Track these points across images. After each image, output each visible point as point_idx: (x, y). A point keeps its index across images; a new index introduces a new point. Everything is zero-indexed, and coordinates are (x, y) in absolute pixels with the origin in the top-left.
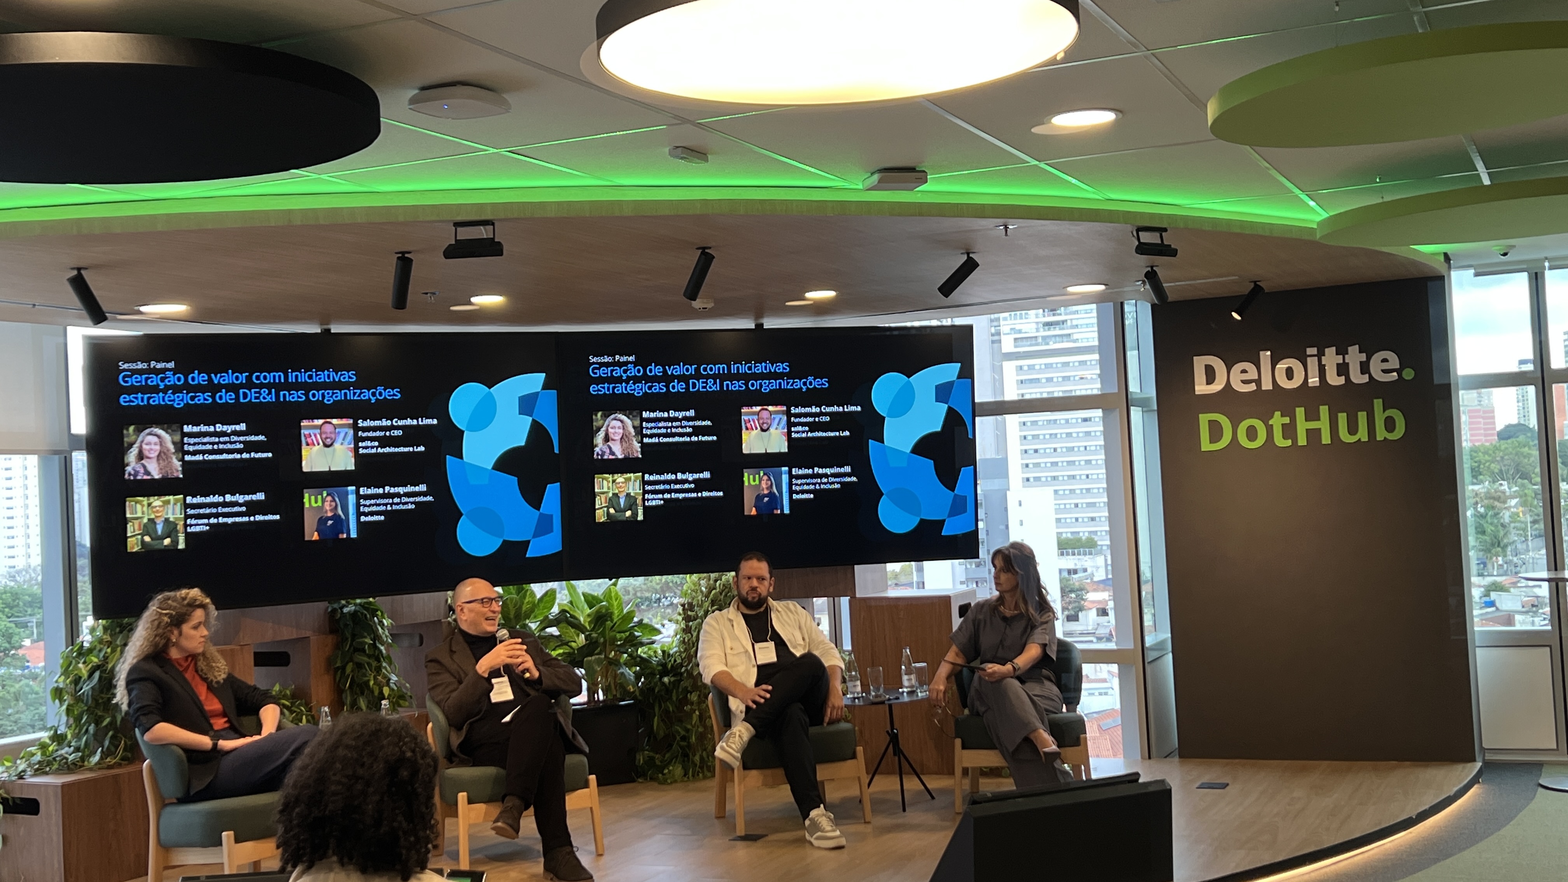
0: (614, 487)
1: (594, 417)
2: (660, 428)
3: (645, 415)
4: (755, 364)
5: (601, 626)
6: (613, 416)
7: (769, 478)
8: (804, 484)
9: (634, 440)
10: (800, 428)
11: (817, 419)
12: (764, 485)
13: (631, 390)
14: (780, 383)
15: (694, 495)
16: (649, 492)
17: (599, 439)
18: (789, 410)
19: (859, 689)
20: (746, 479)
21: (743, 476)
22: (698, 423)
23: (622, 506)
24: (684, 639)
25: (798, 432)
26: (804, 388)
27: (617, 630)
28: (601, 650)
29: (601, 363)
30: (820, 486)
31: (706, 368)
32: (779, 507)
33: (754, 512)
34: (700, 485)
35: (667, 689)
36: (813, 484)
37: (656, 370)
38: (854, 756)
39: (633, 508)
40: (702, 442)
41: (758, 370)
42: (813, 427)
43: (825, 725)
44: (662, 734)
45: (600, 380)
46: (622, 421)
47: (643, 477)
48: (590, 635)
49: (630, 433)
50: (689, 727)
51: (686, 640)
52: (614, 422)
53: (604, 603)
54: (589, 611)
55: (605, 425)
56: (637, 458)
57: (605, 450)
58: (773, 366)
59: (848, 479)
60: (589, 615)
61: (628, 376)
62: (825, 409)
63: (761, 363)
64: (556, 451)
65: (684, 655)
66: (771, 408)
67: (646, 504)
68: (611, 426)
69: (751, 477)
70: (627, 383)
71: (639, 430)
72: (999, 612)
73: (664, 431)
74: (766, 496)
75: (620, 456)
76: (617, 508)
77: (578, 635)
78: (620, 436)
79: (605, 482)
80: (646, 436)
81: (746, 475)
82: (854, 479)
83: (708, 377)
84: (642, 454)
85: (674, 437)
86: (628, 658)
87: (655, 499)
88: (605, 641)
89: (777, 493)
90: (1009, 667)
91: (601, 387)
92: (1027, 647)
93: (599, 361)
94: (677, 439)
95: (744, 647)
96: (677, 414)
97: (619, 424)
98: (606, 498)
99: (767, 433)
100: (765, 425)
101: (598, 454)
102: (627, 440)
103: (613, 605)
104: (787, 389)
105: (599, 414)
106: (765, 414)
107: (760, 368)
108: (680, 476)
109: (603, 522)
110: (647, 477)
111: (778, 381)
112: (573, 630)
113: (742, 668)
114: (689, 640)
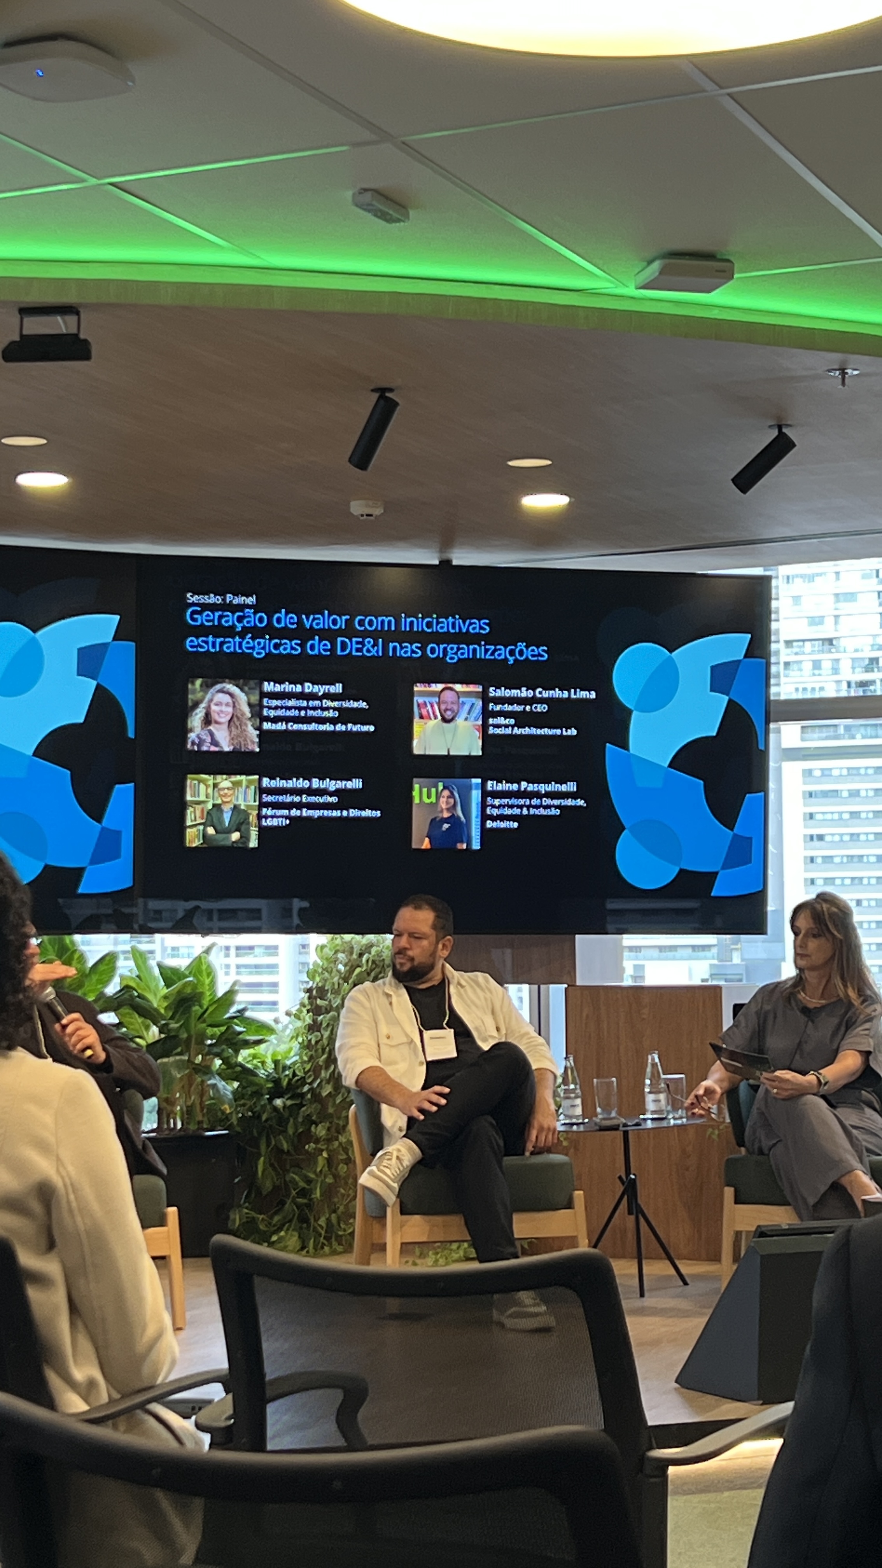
0: (216, 794)
1: (190, 686)
2: (289, 708)
3: (268, 687)
4: (437, 618)
5: (183, 1013)
6: (218, 687)
7: (452, 793)
8: (504, 806)
9: (249, 724)
10: (501, 720)
11: (528, 708)
12: (443, 804)
13: (248, 648)
14: (475, 650)
15: (336, 813)
16: (268, 805)
17: (196, 720)
18: (485, 692)
19: (579, 1111)
20: (416, 793)
21: (411, 789)
22: (347, 704)
23: (227, 824)
24: (310, 1041)
25: (498, 726)
26: (511, 660)
27: (209, 1021)
28: (182, 1050)
29: (203, 604)
30: (528, 810)
31: (364, 620)
32: (465, 839)
33: (426, 844)
34: (346, 799)
35: (281, 1118)
36: (519, 807)
37: (285, 619)
38: (569, 1205)
39: (243, 828)
40: (351, 732)
41: (442, 628)
42: (522, 720)
43: (527, 1154)
44: (268, 1186)
45: (201, 631)
46: (231, 695)
47: (260, 780)
48: (166, 1025)
49: (243, 714)
50: (312, 1176)
51: (313, 1042)
52: (221, 695)
53: (191, 979)
54: (165, 991)
55: (206, 700)
56: (252, 753)
57: (204, 737)
58: (464, 623)
59: (570, 802)
60: (165, 997)
61: (243, 627)
62: (540, 693)
63: (447, 618)
64: (131, 734)
65: (308, 1067)
66: (458, 687)
67: (264, 823)
68: (215, 701)
69: (425, 790)
70: (243, 638)
71: (257, 711)
72: (798, 1001)
73: (294, 713)
74: (446, 820)
75: (227, 749)
76: (219, 828)
77: (147, 1028)
78: (229, 718)
79: (202, 786)
80: (268, 719)
81: (416, 787)
82: (581, 802)
83: (365, 634)
84: (259, 747)
85: (310, 723)
86: (223, 1067)
87: (278, 817)
88: (189, 1038)
89: (463, 819)
90: (811, 1078)
91: (203, 641)
92: (840, 1055)
93: (202, 601)
94: (313, 727)
95: (407, 1035)
96: (316, 689)
97: (226, 698)
98: (202, 810)
99: (452, 724)
100: (449, 713)
101: (193, 743)
102: (238, 723)
103: (203, 984)
104: (485, 660)
105: (198, 682)
106: (448, 696)
107: (445, 625)
108: (316, 783)
109: (196, 847)
110: (266, 782)
111: (471, 647)
112: (140, 1020)
113: (402, 1066)
114: (317, 1042)
